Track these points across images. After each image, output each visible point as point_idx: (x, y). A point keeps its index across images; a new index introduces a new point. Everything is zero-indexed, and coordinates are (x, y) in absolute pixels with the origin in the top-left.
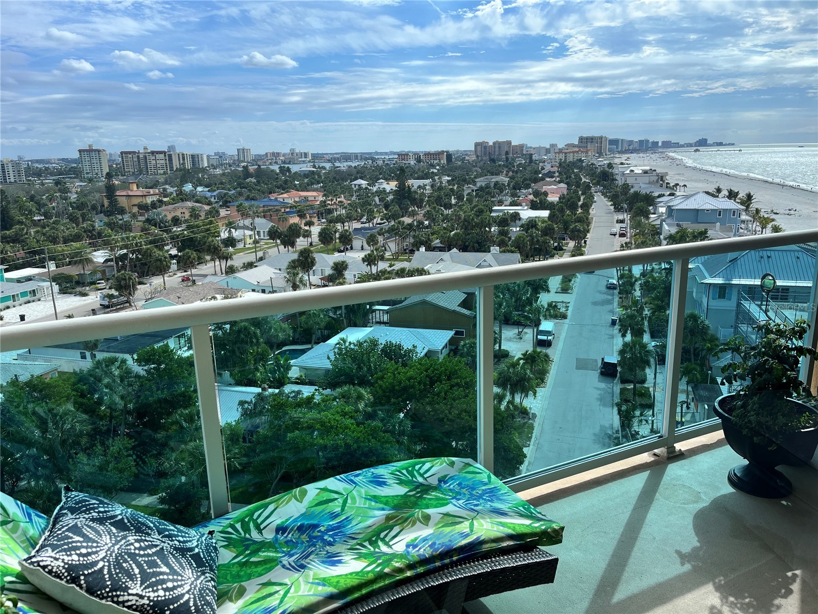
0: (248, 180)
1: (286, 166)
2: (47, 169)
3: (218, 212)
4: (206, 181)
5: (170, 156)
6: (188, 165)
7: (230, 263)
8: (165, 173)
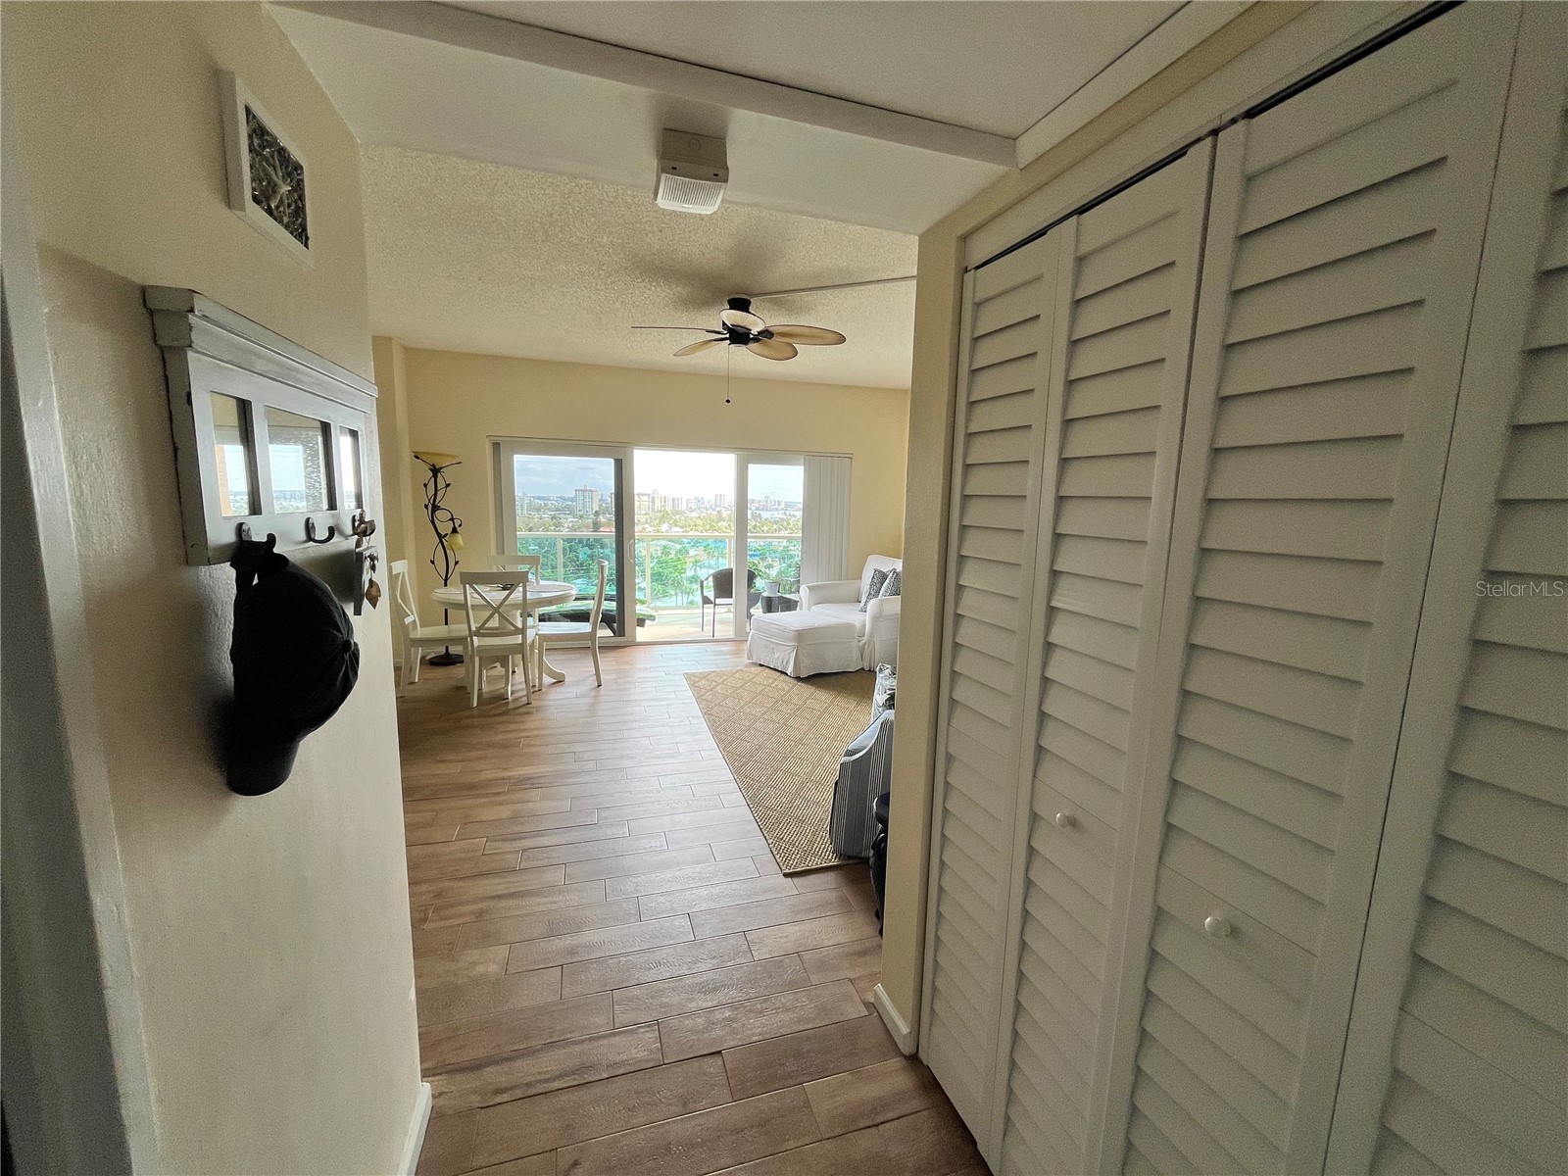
0: (719, 524)
1: (758, 512)
2: (546, 505)
3: (687, 552)
4: (682, 523)
5: (653, 498)
6: (669, 508)
7: (691, 598)
8: (646, 514)
